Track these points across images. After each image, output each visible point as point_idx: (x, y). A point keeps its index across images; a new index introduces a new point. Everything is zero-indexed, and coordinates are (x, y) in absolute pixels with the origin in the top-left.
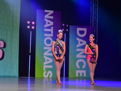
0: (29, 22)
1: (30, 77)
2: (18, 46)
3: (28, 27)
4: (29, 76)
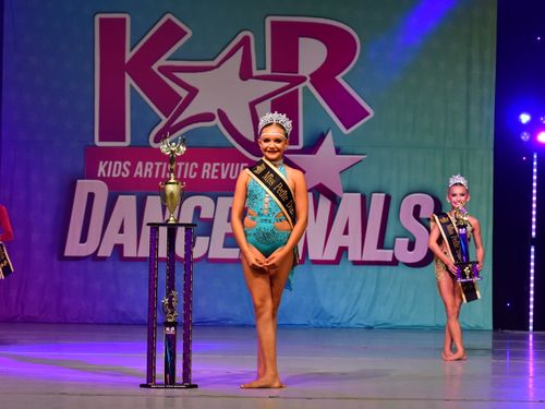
0: (525, 118)
1: (534, 330)
2: (488, 212)
3: (525, 137)
4: (531, 328)
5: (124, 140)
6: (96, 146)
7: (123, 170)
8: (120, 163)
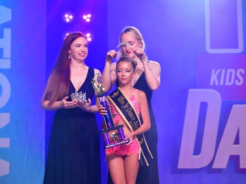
5: (236, 47)
6: (207, 54)
7: (236, 78)
8: (233, 71)
